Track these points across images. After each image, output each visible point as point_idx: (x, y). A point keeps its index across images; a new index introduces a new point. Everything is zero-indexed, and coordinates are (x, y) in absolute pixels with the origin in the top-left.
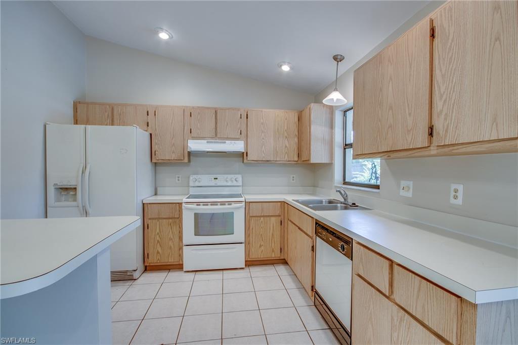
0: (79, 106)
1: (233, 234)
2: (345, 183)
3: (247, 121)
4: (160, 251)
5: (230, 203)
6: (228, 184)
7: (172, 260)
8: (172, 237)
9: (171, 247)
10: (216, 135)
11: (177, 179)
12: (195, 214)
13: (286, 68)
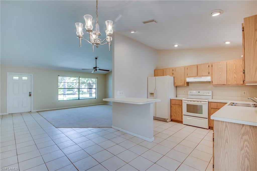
0: (155, 71)
1: (202, 114)
3: (212, 68)
4: (175, 115)
5: (201, 101)
6: (205, 95)
7: (179, 119)
8: (179, 111)
9: (179, 115)
10: (197, 75)
11: (184, 92)
12: (187, 104)
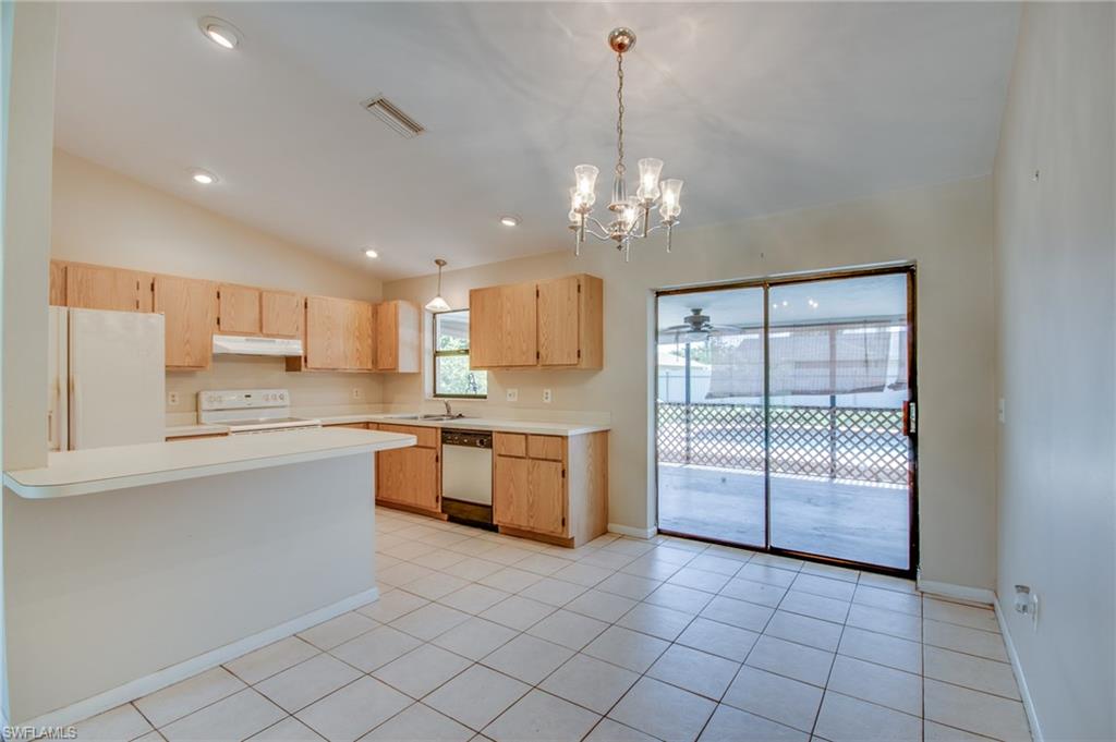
2: (436, 396)
6: (268, 405)
10: (260, 329)
13: (372, 254)
